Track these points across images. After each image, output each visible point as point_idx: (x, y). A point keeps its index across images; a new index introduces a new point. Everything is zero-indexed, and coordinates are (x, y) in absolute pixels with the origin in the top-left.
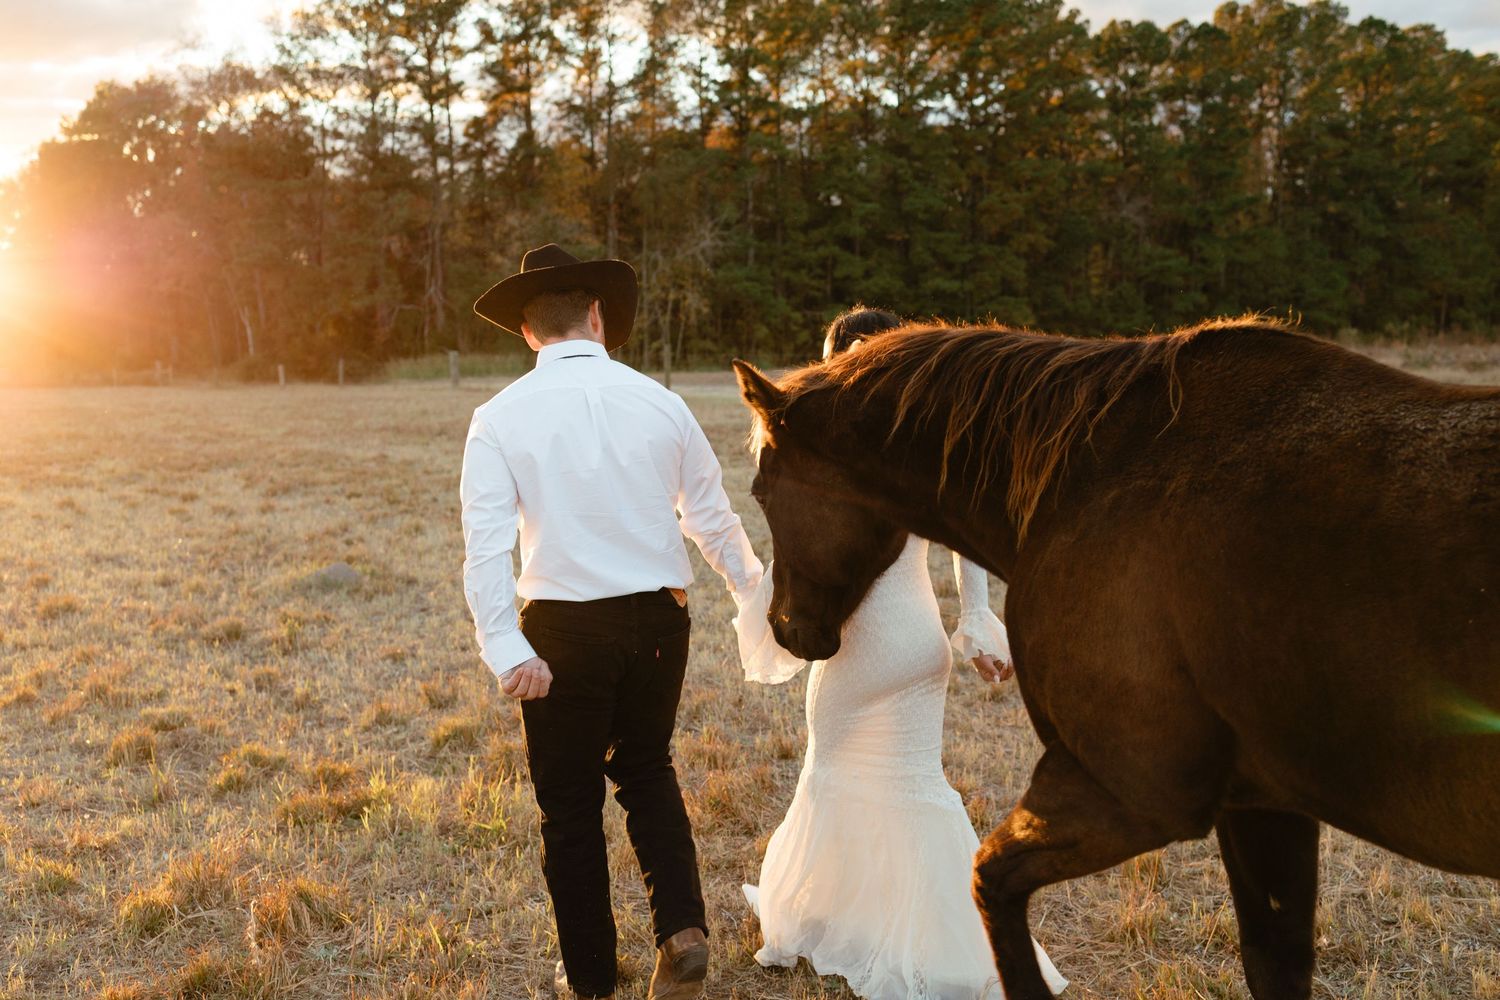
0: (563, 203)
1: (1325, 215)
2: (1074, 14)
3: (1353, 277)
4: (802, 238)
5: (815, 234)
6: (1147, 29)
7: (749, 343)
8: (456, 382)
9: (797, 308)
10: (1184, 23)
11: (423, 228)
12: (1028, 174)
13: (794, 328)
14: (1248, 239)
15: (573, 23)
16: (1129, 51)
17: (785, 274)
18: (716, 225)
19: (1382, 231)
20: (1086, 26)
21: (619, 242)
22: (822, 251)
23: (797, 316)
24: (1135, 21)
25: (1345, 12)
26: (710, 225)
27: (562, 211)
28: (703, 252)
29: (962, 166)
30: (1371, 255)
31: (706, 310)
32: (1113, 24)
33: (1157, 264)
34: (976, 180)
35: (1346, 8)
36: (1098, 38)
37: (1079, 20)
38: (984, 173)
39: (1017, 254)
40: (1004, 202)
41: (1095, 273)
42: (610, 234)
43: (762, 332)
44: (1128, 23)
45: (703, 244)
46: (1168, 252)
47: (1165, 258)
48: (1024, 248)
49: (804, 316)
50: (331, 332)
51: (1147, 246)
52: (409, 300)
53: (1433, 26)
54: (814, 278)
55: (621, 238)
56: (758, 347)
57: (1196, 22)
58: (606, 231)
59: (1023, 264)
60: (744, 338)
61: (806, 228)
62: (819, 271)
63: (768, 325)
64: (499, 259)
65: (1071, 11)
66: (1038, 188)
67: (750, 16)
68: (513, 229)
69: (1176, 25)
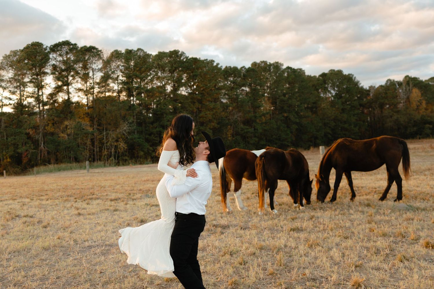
0: (81, 118)
1: (284, 116)
2: (218, 64)
3: (291, 132)
4: (151, 126)
5: (155, 125)
6: (235, 69)
7: (138, 157)
8: (88, 171)
9: (151, 146)
10: (244, 67)
11: (38, 126)
12: (212, 107)
13: (150, 152)
14: (266, 123)
15: (81, 65)
16: (232, 74)
17: (147, 136)
18: (128, 123)
19: (298, 121)
20: (221, 67)
21: (98, 129)
22: (157, 129)
23: (151, 148)
24: (232, 66)
25: (282, 65)
26: (127, 123)
27: (81, 120)
28: (125, 130)
29: (193, 105)
30: (294, 127)
31: (126, 148)
32: (226, 67)
33: (246, 130)
34: (198, 108)
35: (283, 64)
36: (224, 71)
37: (219, 66)
38: (200, 107)
39: (210, 129)
40: (206, 115)
41: (229, 134)
42: (95, 126)
43: (142, 153)
44: (230, 67)
45: (125, 128)
46: (248, 127)
47: (248, 129)
48: (212, 127)
49: (153, 148)
50: (9, 160)
51: (242, 126)
52: (34, 149)
53: (302, 69)
54: (155, 137)
55: (99, 128)
56: (140, 158)
57: (247, 67)
58: (93, 126)
59: (211, 131)
60: (136, 155)
61: (152, 123)
62: (156, 135)
63: (143, 151)
64: (62, 135)
65: (217, 64)
66: (215, 111)
67: (132, 64)
68: (67, 126)
69: (242, 68)
